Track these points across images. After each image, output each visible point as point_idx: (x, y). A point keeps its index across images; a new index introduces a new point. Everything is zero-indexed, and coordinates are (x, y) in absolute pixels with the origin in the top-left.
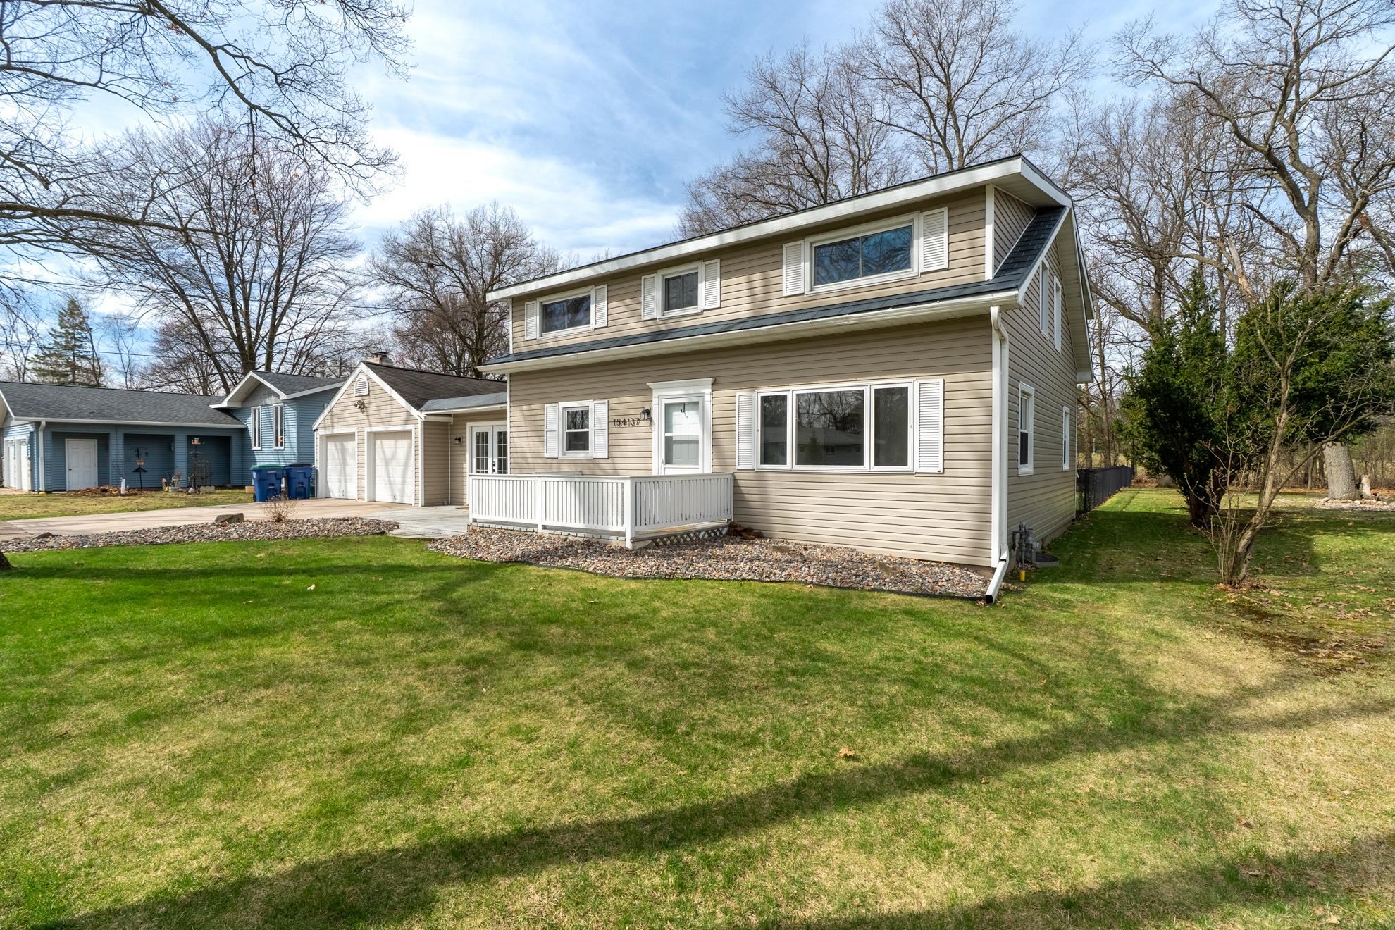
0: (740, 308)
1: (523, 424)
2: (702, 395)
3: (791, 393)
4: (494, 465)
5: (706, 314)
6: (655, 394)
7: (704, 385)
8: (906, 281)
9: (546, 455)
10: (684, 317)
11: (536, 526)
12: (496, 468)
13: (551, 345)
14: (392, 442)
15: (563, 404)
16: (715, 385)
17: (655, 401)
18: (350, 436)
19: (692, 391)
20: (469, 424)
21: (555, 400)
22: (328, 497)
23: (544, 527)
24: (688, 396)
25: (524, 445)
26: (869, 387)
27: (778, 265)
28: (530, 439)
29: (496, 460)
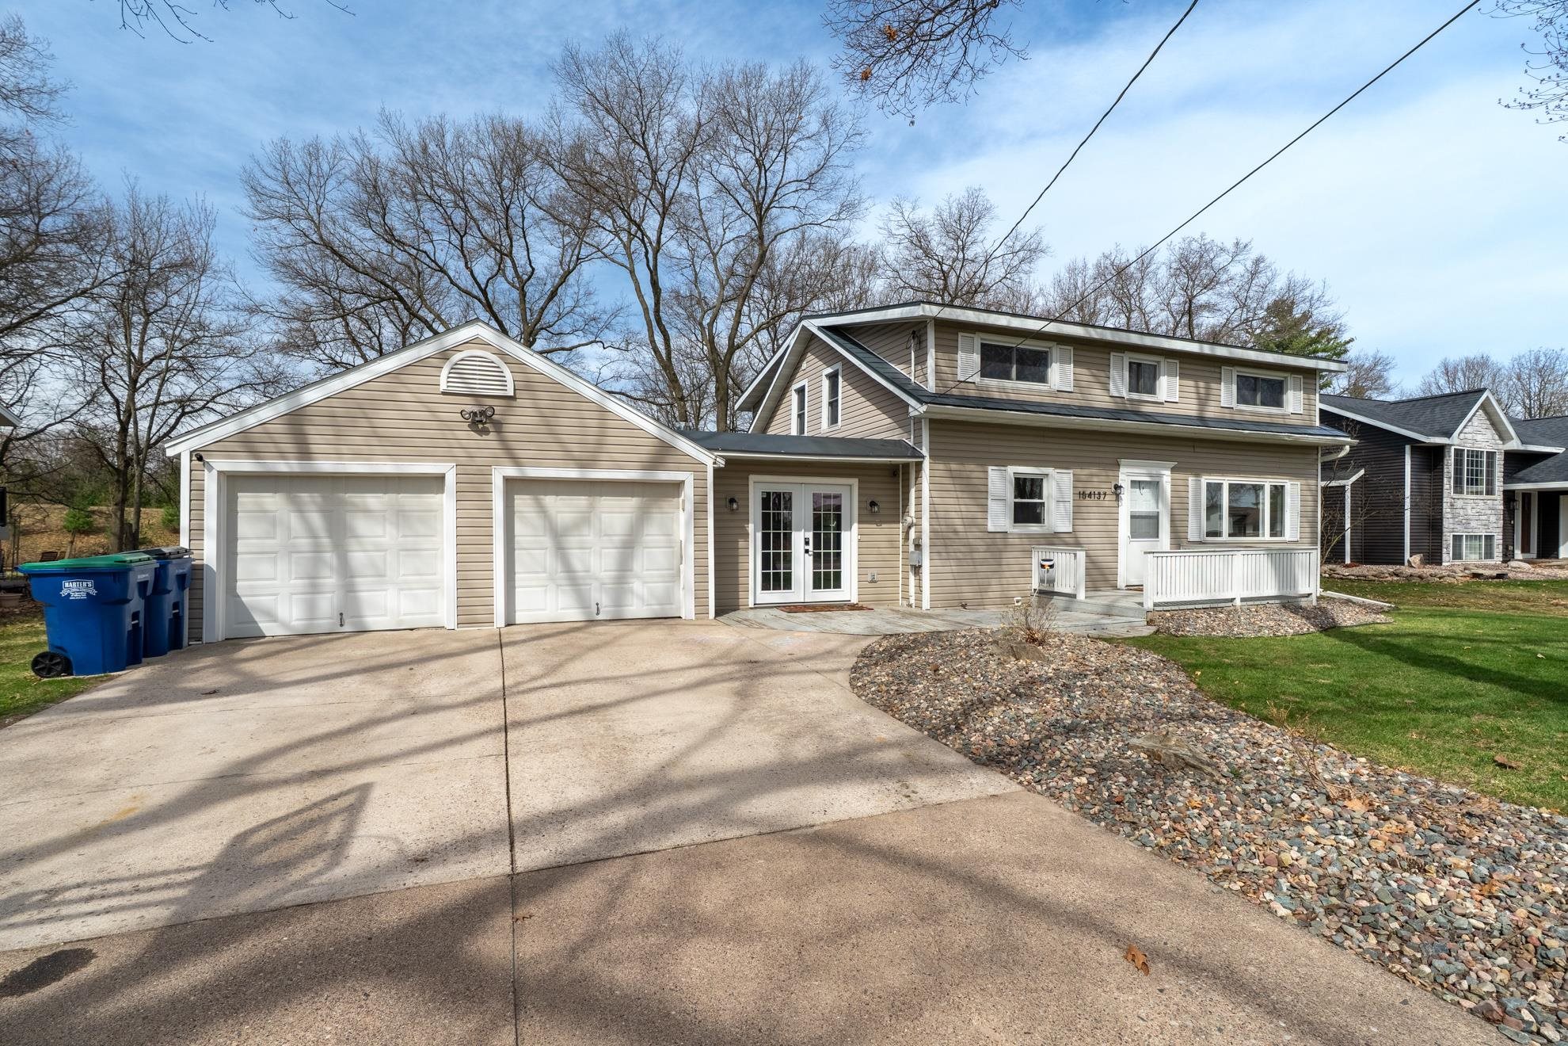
0: (1190, 409)
1: (951, 487)
2: (1160, 476)
3: (1226, 481)
4: (807, 543)
5: (1166, 405)
6: (1123, 470)
7: (1165, 468)
8: (1283, 416)
9: (991, 528)
10: (1148, 403)
11: (1233, 600)
12: (810, 547)
13: (996, 395)
14: (581, 501)
15: (1013, 470)
16: (1173, 470)
17: (1121, 477)
18: (436, 482)
19: (1154, 471)
20: (753, 478)
21: (1002, 462)
22: (243, 636)
23: (1243, 600)
24: (1150, 475)
25: (953, 515)
26: (1268, 483)
27: (1219, 381)
28: (963, 508)
29: (810, 535)
